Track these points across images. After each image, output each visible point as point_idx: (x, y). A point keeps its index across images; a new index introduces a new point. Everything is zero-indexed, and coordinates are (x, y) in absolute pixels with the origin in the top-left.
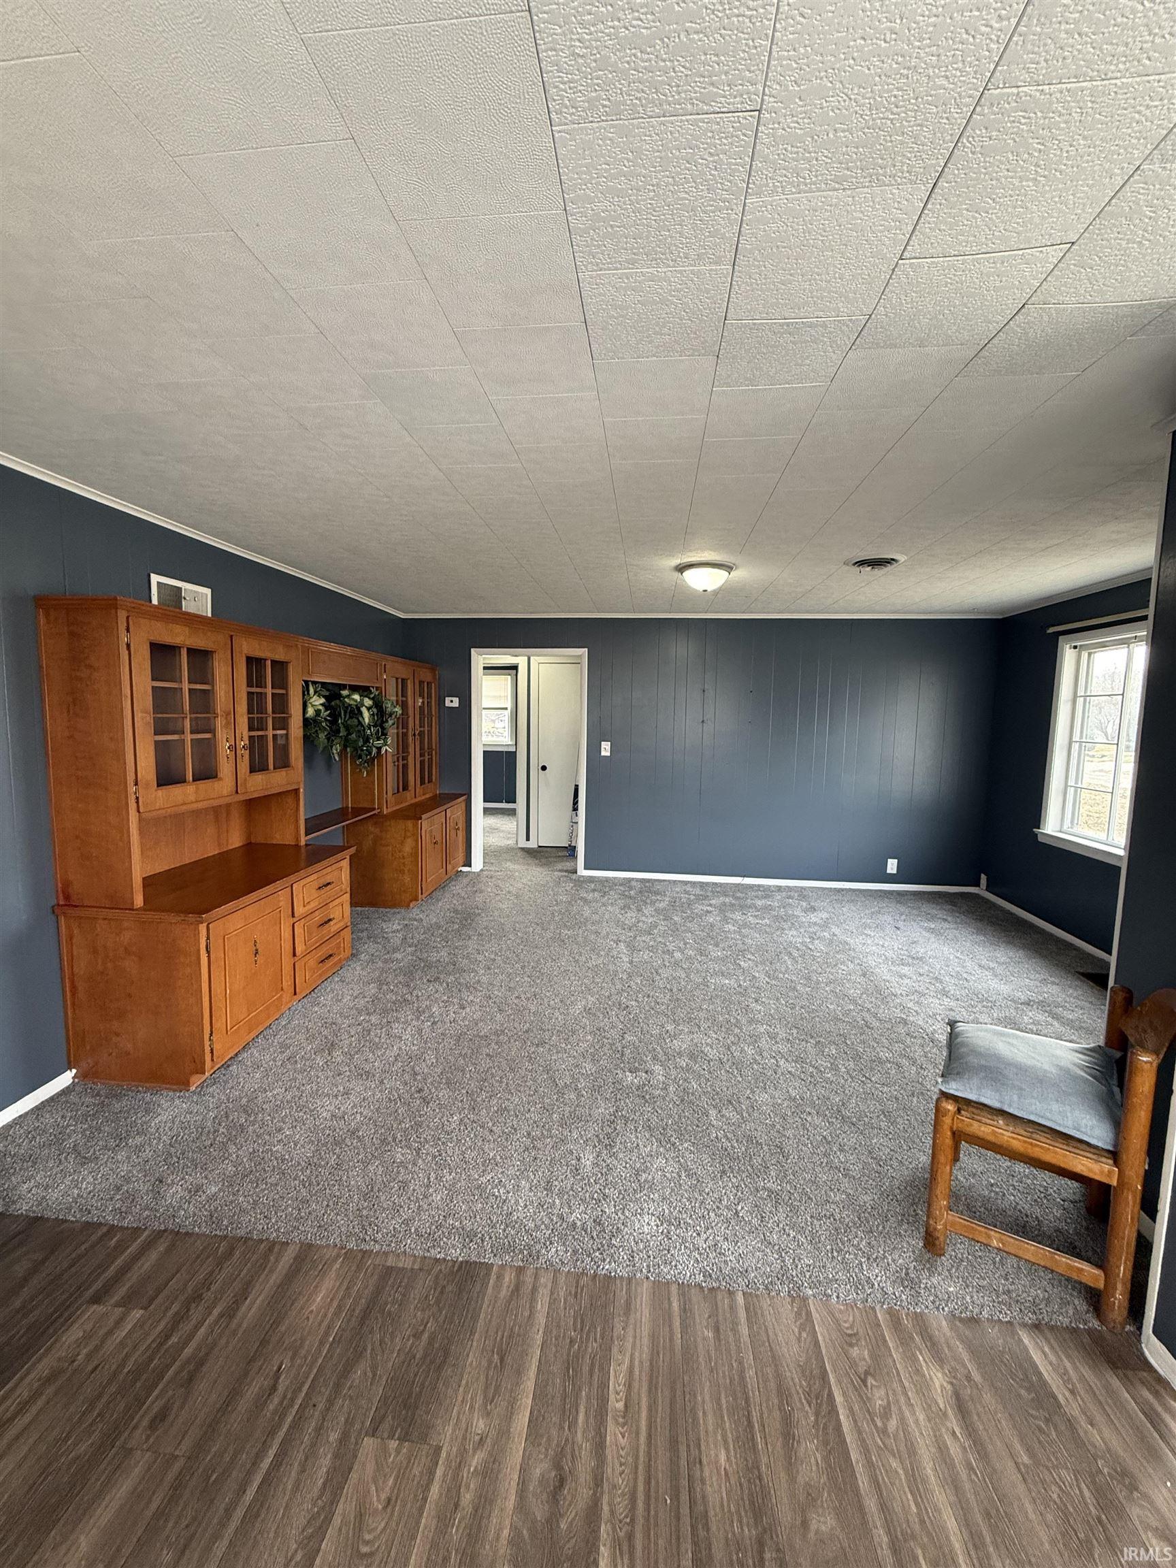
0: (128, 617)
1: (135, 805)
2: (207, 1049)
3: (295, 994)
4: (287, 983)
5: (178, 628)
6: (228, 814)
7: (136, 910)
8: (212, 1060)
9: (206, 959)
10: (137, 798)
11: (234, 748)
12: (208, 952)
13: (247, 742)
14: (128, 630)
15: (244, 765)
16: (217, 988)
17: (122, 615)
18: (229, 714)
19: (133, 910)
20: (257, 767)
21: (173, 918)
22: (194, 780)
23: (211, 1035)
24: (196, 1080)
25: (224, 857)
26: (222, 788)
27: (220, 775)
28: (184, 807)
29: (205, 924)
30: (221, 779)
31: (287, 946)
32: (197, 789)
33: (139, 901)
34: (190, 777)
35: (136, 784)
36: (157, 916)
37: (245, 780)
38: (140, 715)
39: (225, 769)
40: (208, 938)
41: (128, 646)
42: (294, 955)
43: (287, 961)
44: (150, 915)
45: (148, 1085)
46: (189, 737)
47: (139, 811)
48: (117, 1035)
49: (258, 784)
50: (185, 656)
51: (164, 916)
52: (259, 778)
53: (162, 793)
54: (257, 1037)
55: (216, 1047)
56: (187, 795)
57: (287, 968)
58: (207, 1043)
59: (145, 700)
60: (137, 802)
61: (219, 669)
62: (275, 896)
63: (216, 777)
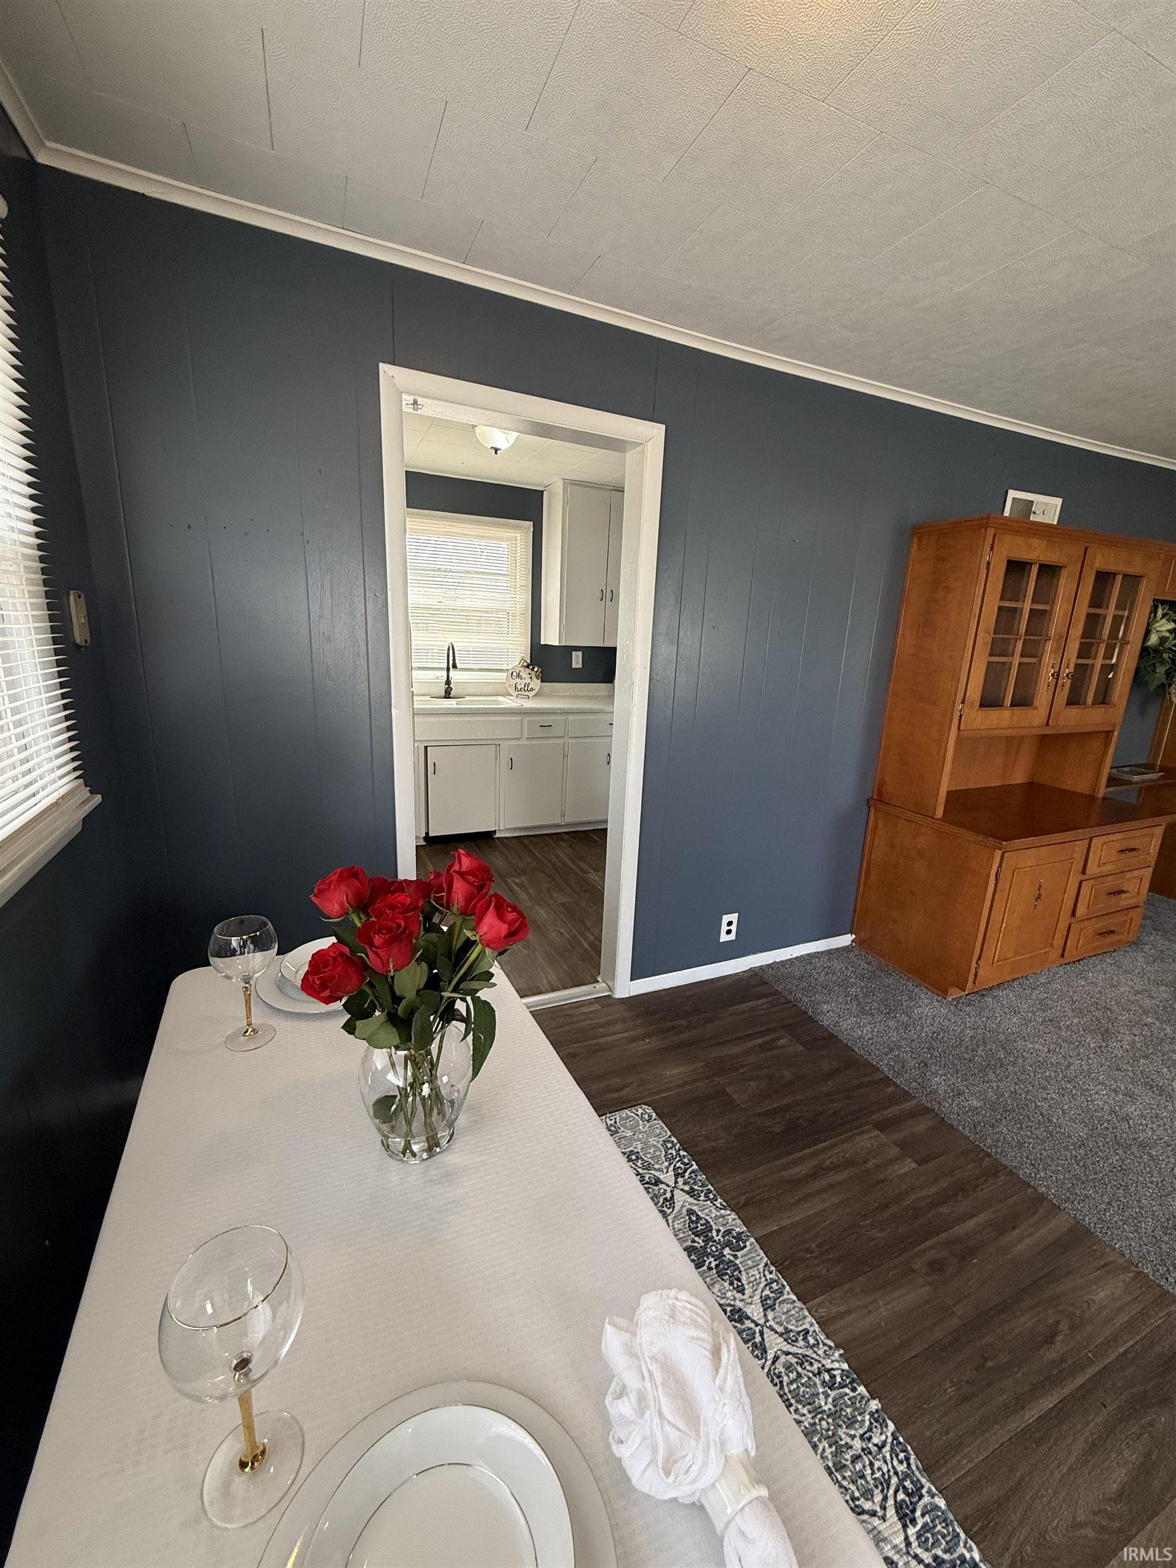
0: (995, 535)
1: (957, 722)
2: (973, 971)
3: (1062, 956)
4: (1058, 942)
5: (1036, 542)
6: (1019, 746)
7: (936, 819)
8: (974, 983)
9: (993, 885)
10: (961, 716)
11: (1057, 676)
12: (997, 880)
13: (1072, 671)
14: (992, 549)
15: (1062, 695)
16: (996, 917)
17: (991, 531)
18: (1062, 637)
19: (933, 818)
20: (1074, 700)
21: (972, 837)
22: (1011, 706)
23: (979, 959)
24: (954, 993)
25: (1005, 790)
26: (1034, 718)
27: (1036, 703)
28: (997, 732)
29: (1001, 852)
30: (1036, 708)
31: (1068, 903)
32: (1012, 715)
33: (939, 812)
34: (1008, 702)
35: (963, 702)
36: (955, 830)
37: (1059, 713)
38: (982, 634)
39: (1042, 697)
40: (1000, 866)
41: (989, 563)
42: (1073, 915)
43: (1065, 919)
44: (948, 828)
45: (910, 976)
46: (1017, 660)
47: (959, 729)
48: (894, 921)
49: (1071, 719)
50: (1036, 573)
51: (963, 831)
52: (1074, 711)
53: (981, 714)
54: (1013, 980)
55: (981, 972)
56: (1002, 719)
57: (1062, 927)
58: (974, 965)
59: (989, 619)
60: (960, 720)
61: (1065, 585)
62: (1072, 846)
63: (1031, 705)
